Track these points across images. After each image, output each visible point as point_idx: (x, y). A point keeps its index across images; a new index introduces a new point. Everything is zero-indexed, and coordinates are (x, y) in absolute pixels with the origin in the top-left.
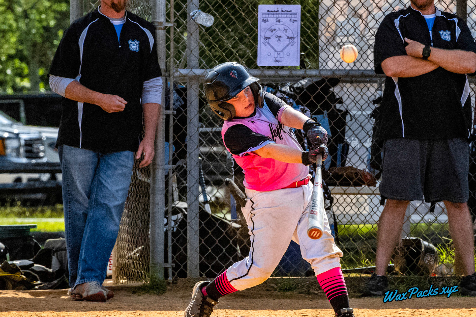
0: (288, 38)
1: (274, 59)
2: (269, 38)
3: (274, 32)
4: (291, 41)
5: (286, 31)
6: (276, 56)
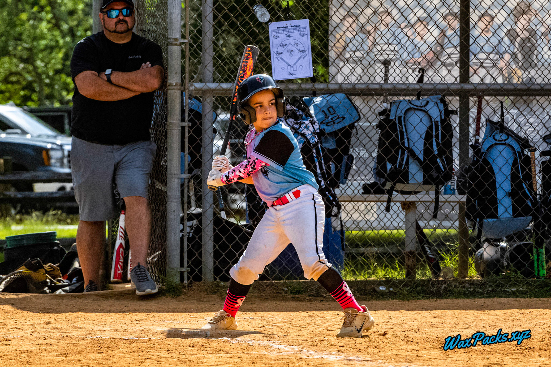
0: (300, 51)
1: (288, 72)
2: (281, 53)
3: (285, 47)
4: (302, 54)
5: (297, 44)
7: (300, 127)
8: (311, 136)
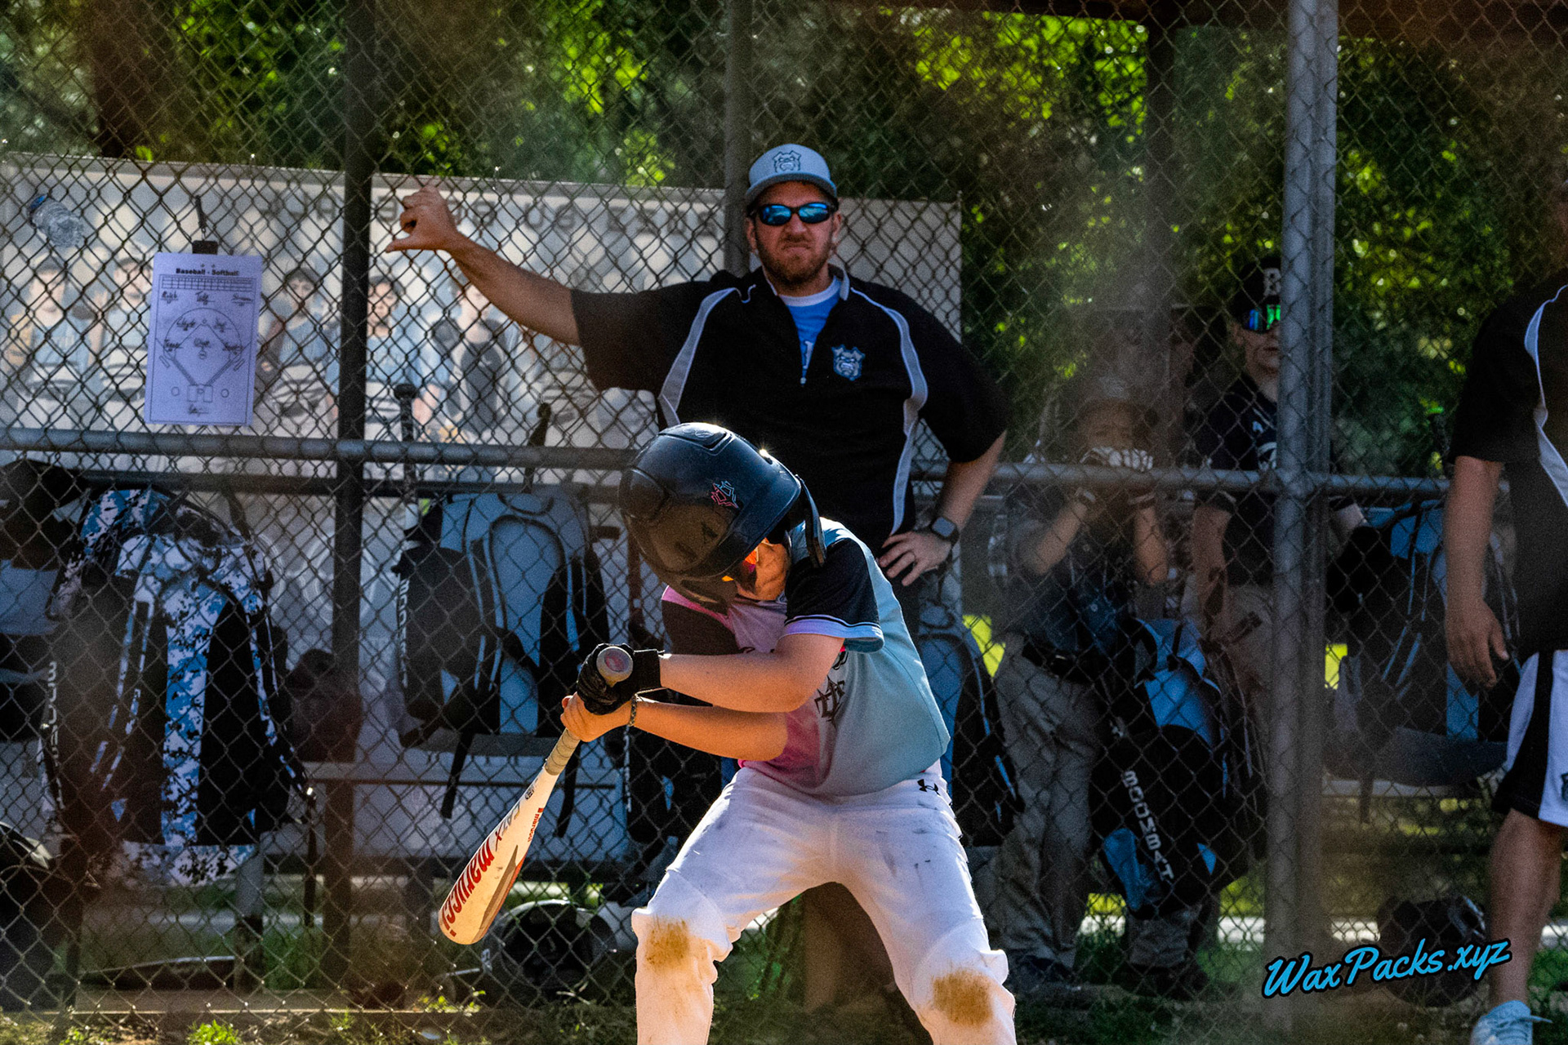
0: (227, 347)
1: (188, 405)
2: (177, 346)
3: (191, 330)
4: (233, 356)
5: (221, 326)
6: (193, 398)
7: (217, 566)
8: (245, 593)
